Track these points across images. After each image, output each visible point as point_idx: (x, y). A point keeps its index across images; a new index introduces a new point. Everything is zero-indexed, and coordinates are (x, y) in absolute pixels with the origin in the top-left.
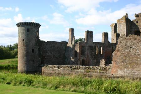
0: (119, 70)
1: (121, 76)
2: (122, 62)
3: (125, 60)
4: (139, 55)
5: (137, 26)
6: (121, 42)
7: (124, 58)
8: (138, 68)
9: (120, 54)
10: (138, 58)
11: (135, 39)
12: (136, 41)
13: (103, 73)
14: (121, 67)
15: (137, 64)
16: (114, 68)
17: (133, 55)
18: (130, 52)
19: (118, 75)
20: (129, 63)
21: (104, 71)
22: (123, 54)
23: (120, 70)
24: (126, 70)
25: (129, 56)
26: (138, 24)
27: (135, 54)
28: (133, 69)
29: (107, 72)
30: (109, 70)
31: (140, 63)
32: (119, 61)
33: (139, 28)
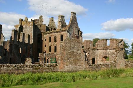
1: (67, 70)
2: (68, 59)
3: (70, 58)
4: (80, 54)
5: (40, 30)
6: (66, 44)
7: (69, 56)
8: (79, 64)
9: (66, 53)
10: (79, 56)
12: (78, 43)
13: (52, 69)
14: (67, 63)
15: (78, 60)
16: (61, 65)
17: (76, 54)
18: (73, 51)
19: (65, 70)
20: (73, 60)
21: (53, 68)
22: (68, 53)
23: (66, 66)
24: (70, 66)
25: (73, 55)
27: (77, 53)
28: (76, 65)
29: (55, 68)
30: (57, 66)
31: (81, 59)
32: (66, 58)
33: (42, 32)
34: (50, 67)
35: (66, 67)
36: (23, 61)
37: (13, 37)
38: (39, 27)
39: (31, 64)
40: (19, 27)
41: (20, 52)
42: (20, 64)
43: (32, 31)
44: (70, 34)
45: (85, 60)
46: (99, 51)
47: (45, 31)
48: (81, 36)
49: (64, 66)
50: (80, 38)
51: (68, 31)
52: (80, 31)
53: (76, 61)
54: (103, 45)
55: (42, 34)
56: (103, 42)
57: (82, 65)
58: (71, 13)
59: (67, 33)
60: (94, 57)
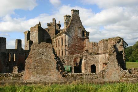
0: (32, 76)
1: (33, 81)
2: (35, 68)
3: (38, 66)
4: (50, 61)
5: (49, 34)
6: (33, 49)
7: (36, 64)
8: (49, 74)
9: (33, 60)
10: (49, 65)
11: (47, 47)
12: (48, 48)
13: (16, 79)
14: (33, 73)
15: (48, 69)
16: (27, 75)
17: (45, 61)
18: (42, 58)
19: (31, 82)
20: (42, 69)
22: (36, 60)
23: (33, 76)
24: (38, 76)
26: (49, 33)
27: (47, 61)
28: (45, 75)
29: (20, 78)
30: (22, 77)
31: (51, 68)
32: (32, 67)
33: (51, 36)
46: (100, 56)
48: (88, 38)
49: (29, 77)
50: (86, 40)
52: (86, 32)
53: (45, 71)
54: (103, 48)
56: (103, 44)
57: (53, 76)
58: (72, 11)
59: (65, 35)
60: (93, 64)
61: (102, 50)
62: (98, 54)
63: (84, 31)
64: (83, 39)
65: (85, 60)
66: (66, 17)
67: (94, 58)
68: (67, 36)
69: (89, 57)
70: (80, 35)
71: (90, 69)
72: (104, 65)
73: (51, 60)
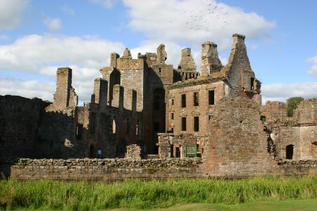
0: (220, 164)
1: (223, 175)
2: (227, 148)
3: (232, 144)
4: (255, 135)
6: (222, 111)
7: (229, 141)
8: (254, 159)
9: (221, 133)
10: (254, 142)
12: (250, 109)
13: (188, 172)
14: (224, 158)
15: (252, 151)
16: (210, 162)
17: (246, 135)
18: (240, 129)
20: (240, 151)
21: (190, 169)
22: (228, 133)
23: (223, 164)
24: (233, 164)
25: (238, 138)
27: (249, 134)
28: (245, 163)
29: (197, 169)
30: (200, 165)
31: (258, 149)
32: (222, 146)
33: (164, 83)
34: (185, 166)
35: (221, 166)
36: (121, 152)
37: (97, 96)
38: (157, 71)
39: (138, 158)
40: (110, 72)
41: (114, 132)
42: (113, 160)
43: (140, 81)
44: (231, 87)
45: (269, 151)
46: (303, 129)
47: (172, 80)
48: (259, 93)
49: (216, 165)
50: (256, 97)
51: (225, 81)
52: (257, 81)
53: (246, 153)
54: (312, 113)
55: (165, 87)
56: (313, 106)
57: (262, 163)
58: (234, 36)
59: (224, 85)
60: (290, 143)
61: (310, 117)
62: (299, 125)
63: (252, 79)
64: (250, 95)
65: (277, 136)
66: (208, 47)
67: (292, 133)
68: (227, 87)
69: (283, 130)
70: (247, 86)
71: (285, 153)
72: (314, 146)
73: (257, 132)
